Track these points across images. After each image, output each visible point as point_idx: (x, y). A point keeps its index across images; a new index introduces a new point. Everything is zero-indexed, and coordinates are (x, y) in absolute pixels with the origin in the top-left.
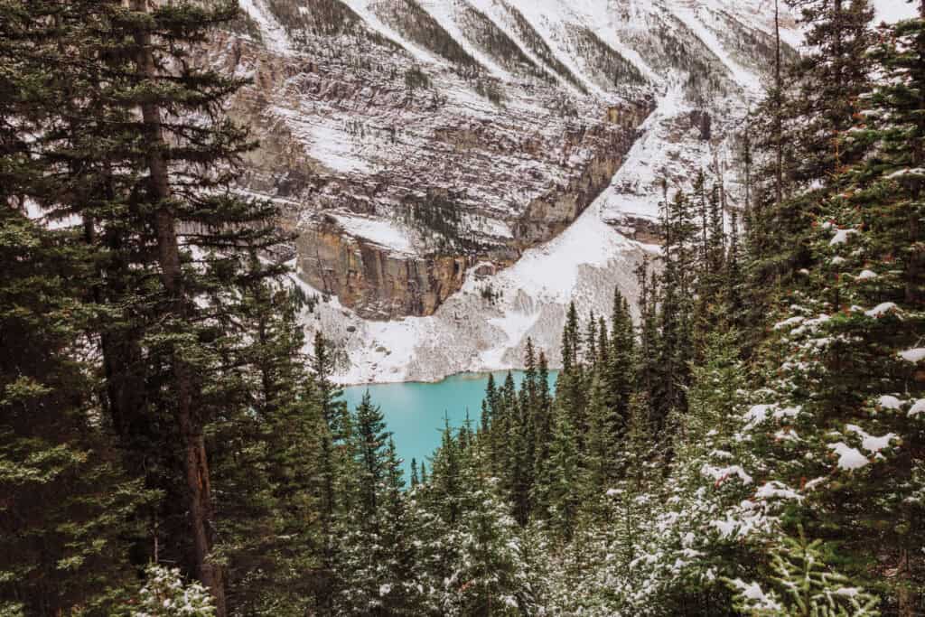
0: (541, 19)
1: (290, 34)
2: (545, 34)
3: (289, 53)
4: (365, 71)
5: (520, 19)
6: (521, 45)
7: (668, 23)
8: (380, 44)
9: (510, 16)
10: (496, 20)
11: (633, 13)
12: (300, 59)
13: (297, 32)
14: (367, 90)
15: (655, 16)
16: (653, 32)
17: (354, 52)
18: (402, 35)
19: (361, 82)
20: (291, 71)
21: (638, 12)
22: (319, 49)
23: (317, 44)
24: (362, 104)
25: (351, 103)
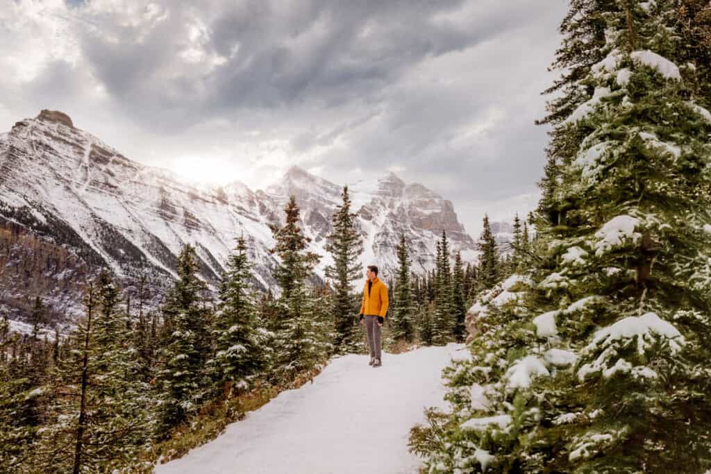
0: (218, 256)
1: (121, 266)
2: (221, 263)
3: (123, 276)
4: (158, 287)
5: (211, 257)
6: (213, 270)
7: (272, 262)
8: (161, 272)
9: (205, 254)
10: (202, 258)
11: (256, 255)
12: (129, 279)
13: (125, 265)
14: (159, 296)
15: (266, 257)
16: (266, 265)
17: (152, 277)
18: (163, 264)
19: (157, 292)
20: (125, 286)
21: (258, 255)
22: (136, 275)
23: (134, 272)
24: (157, 302)
25: (151, 302)
